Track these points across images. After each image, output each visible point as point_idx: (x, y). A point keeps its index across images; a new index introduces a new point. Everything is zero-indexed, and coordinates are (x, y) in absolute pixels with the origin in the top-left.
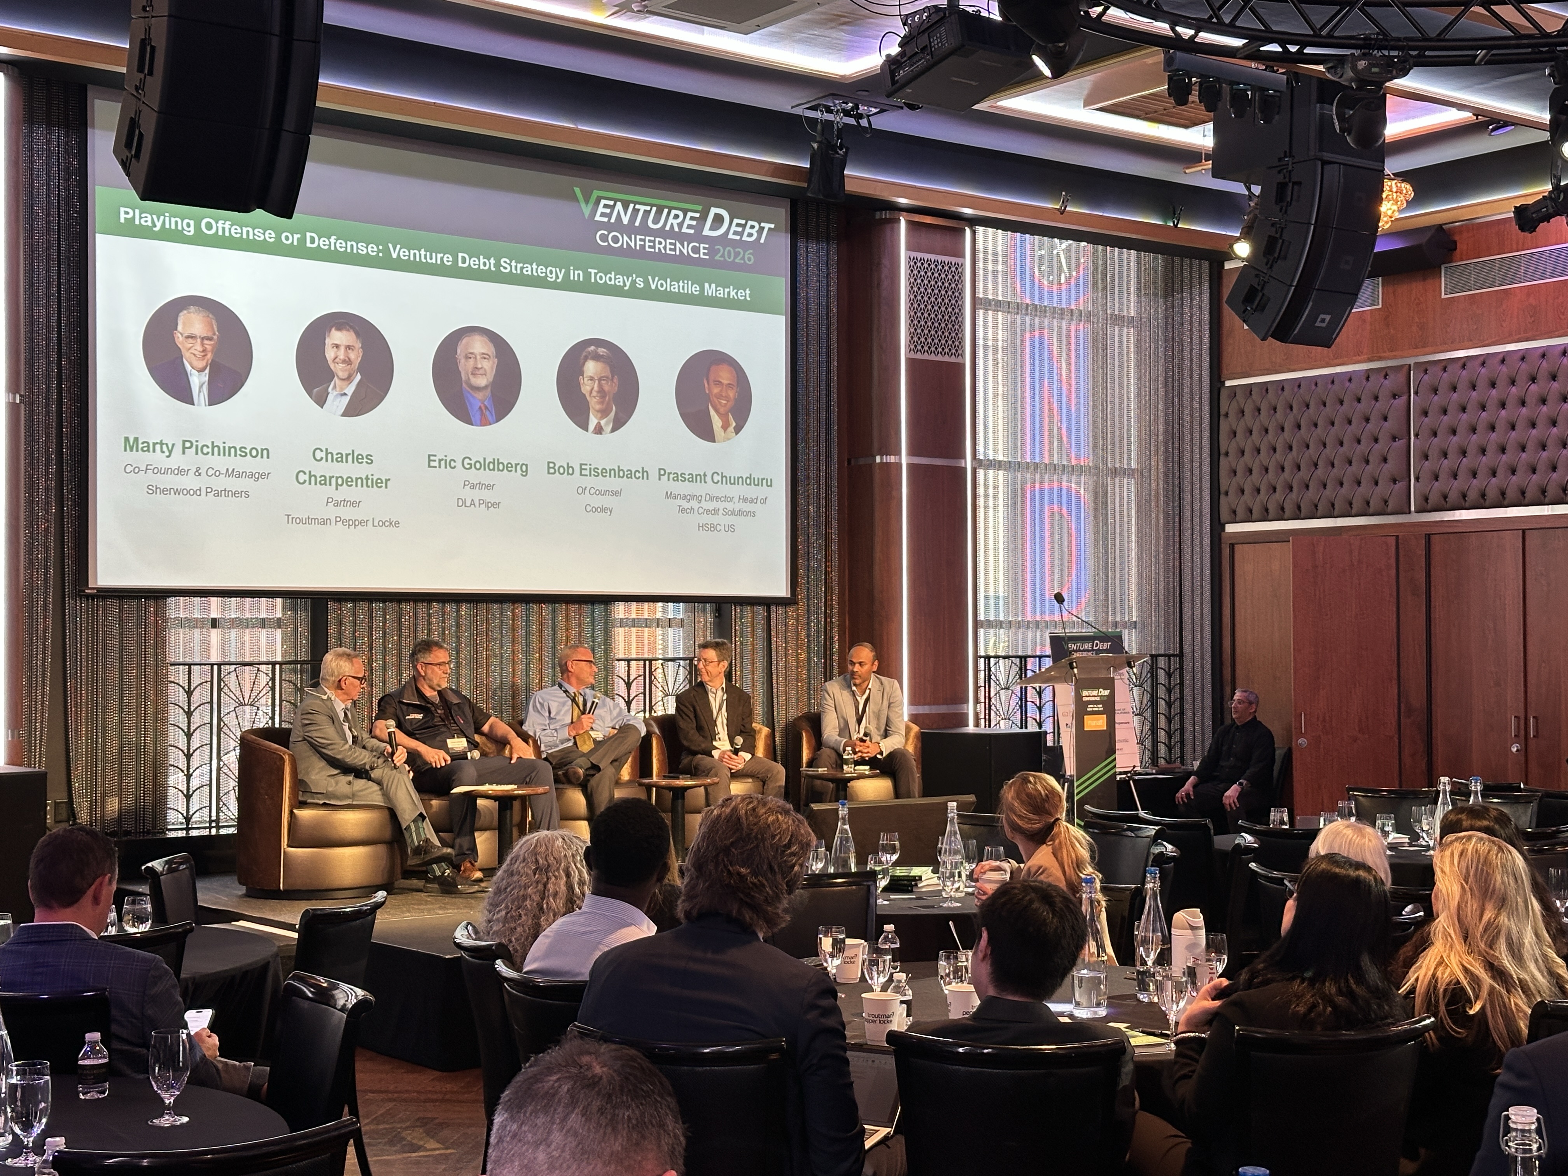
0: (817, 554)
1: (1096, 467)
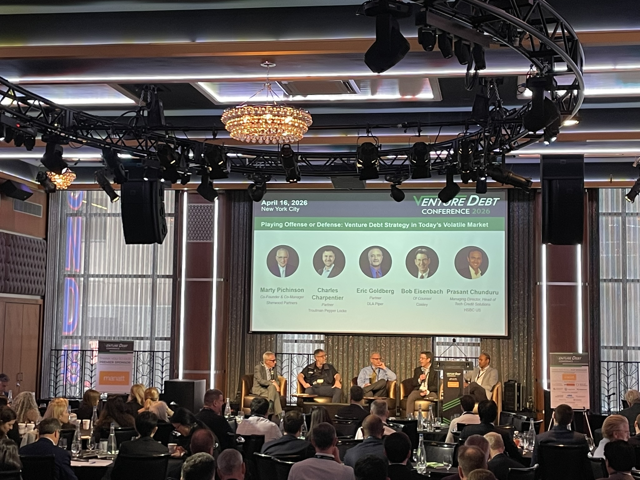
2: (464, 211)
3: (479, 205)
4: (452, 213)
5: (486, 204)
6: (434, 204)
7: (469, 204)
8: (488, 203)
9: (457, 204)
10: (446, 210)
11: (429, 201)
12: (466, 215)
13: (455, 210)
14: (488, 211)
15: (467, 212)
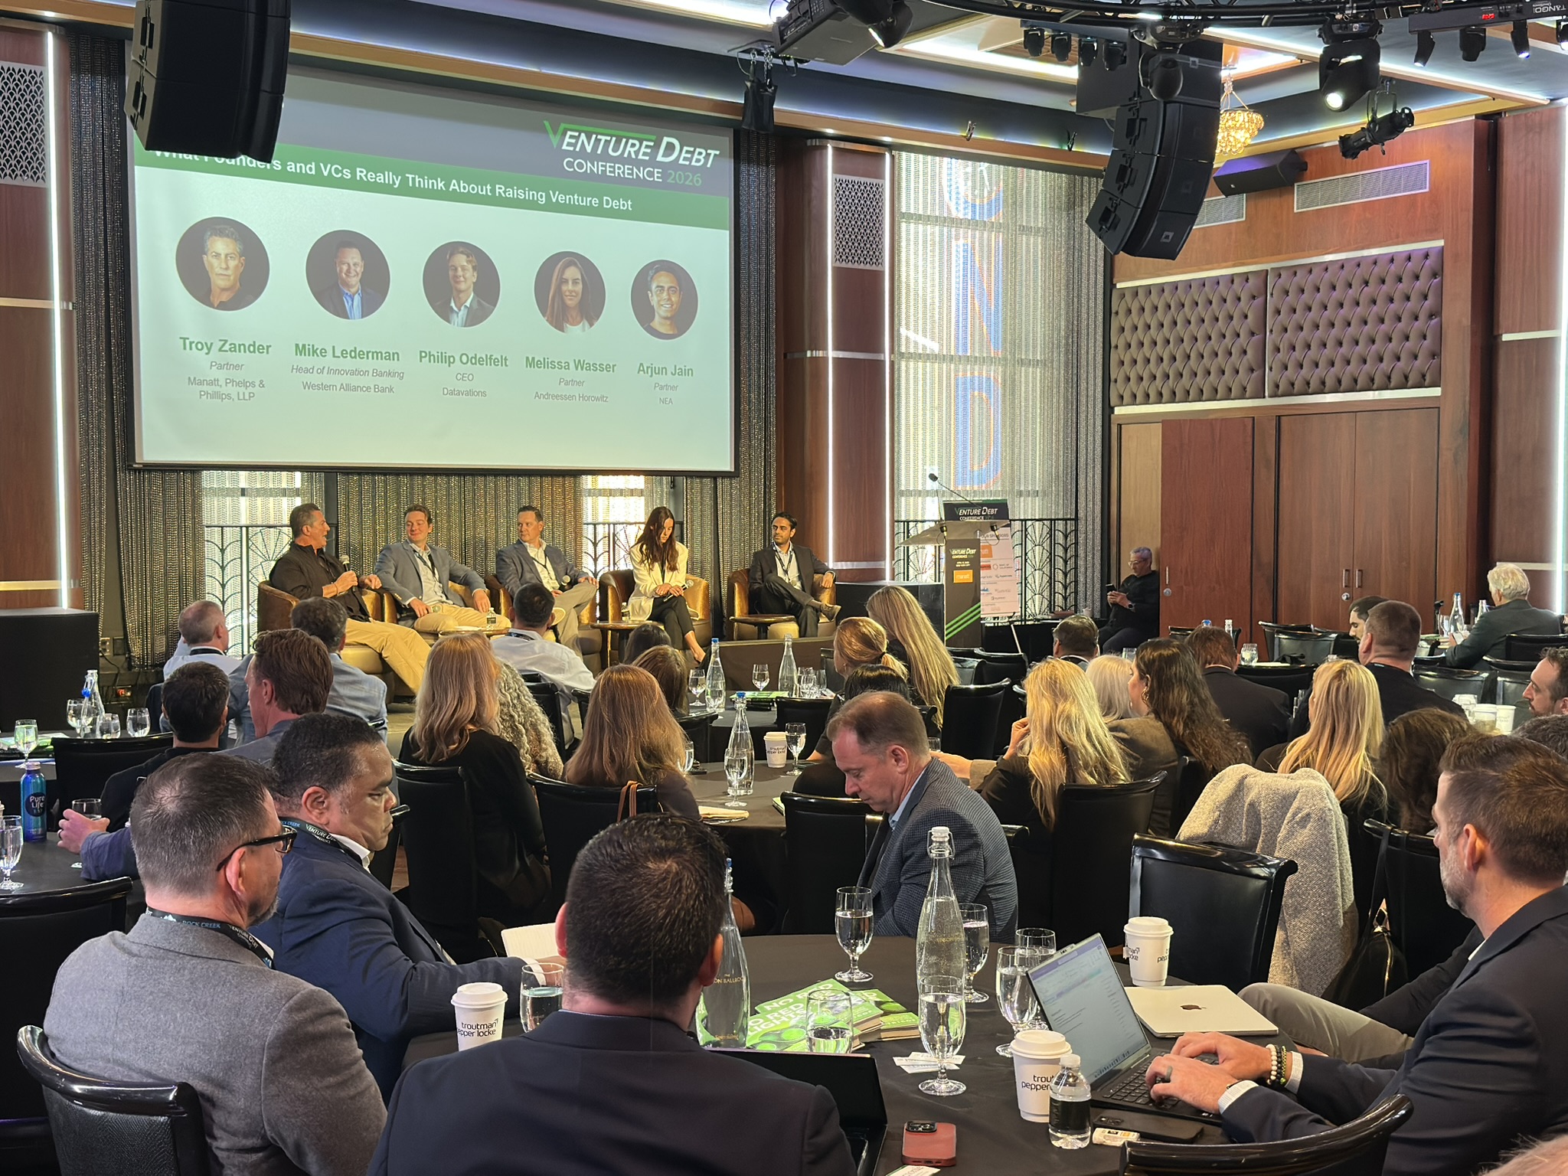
0: (758, 434)
1: (1005, 359)
2: (651, 174)
3: (681, 162)
4: (626, 176)
5: (693, 163)
6: (589, 149)
7: (660, 158)
8: (698, 161)
9: (637, 153)
10: (614, 167)
11: (578, 138)
12: (654, 184)
13: (632, 170)
14: (697, 180)
15: (657, 177)
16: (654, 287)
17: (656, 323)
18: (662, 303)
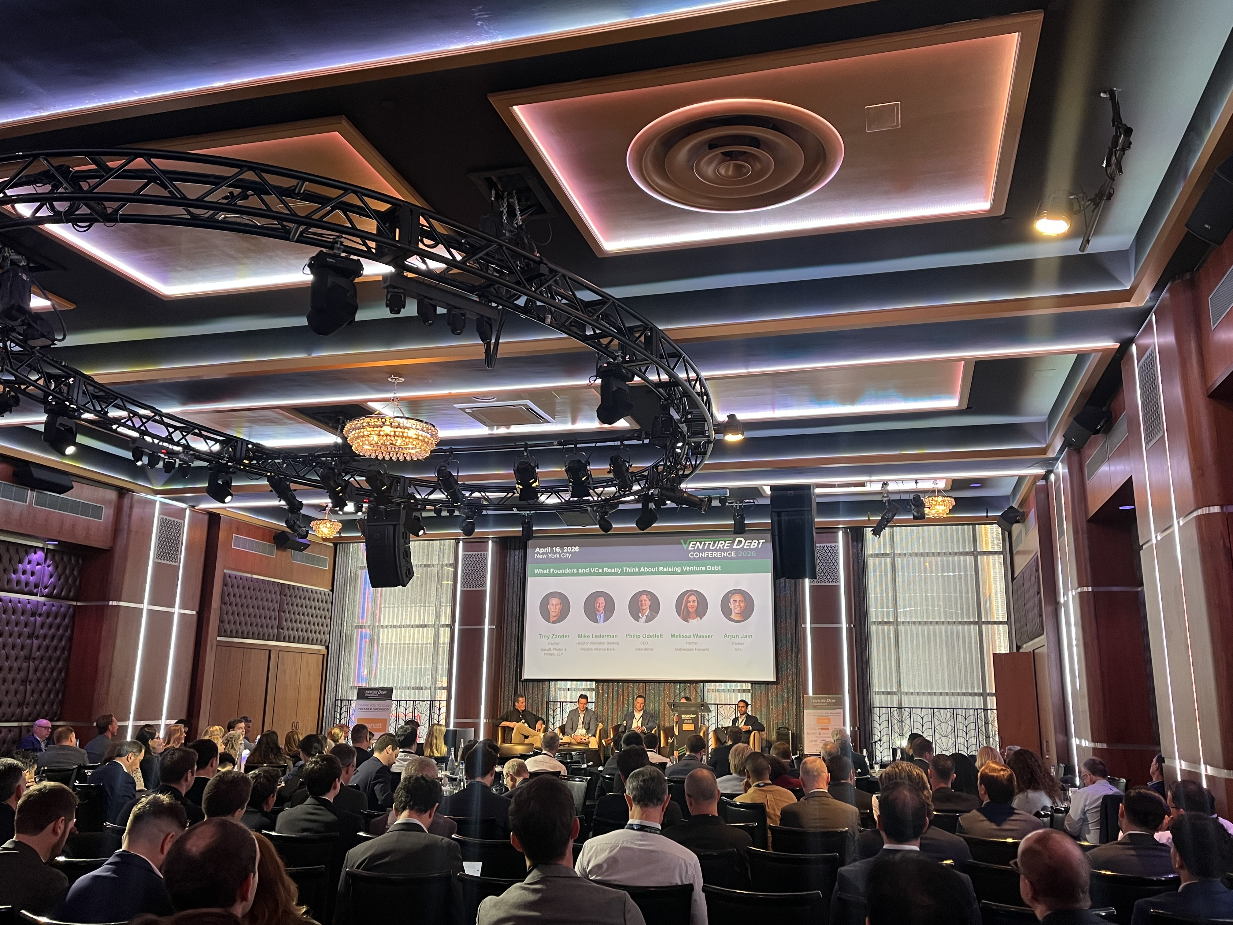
2: (730, 554)
3: (745, 547)
4: (719, 556)
6: (701, 548)
7: (735, 547)
8: (754, 546)
9: (723, 546)
10: (712, 554)
11: (695, 544)
12: (732, 558)
13: (722, 553)
14: (754, 554)
15: (733, 555)
16: (732, 601)
17: (733, 616)
18: (735, 607)
